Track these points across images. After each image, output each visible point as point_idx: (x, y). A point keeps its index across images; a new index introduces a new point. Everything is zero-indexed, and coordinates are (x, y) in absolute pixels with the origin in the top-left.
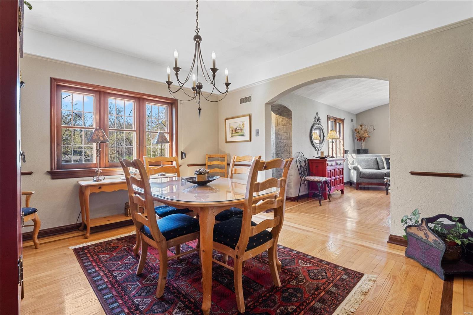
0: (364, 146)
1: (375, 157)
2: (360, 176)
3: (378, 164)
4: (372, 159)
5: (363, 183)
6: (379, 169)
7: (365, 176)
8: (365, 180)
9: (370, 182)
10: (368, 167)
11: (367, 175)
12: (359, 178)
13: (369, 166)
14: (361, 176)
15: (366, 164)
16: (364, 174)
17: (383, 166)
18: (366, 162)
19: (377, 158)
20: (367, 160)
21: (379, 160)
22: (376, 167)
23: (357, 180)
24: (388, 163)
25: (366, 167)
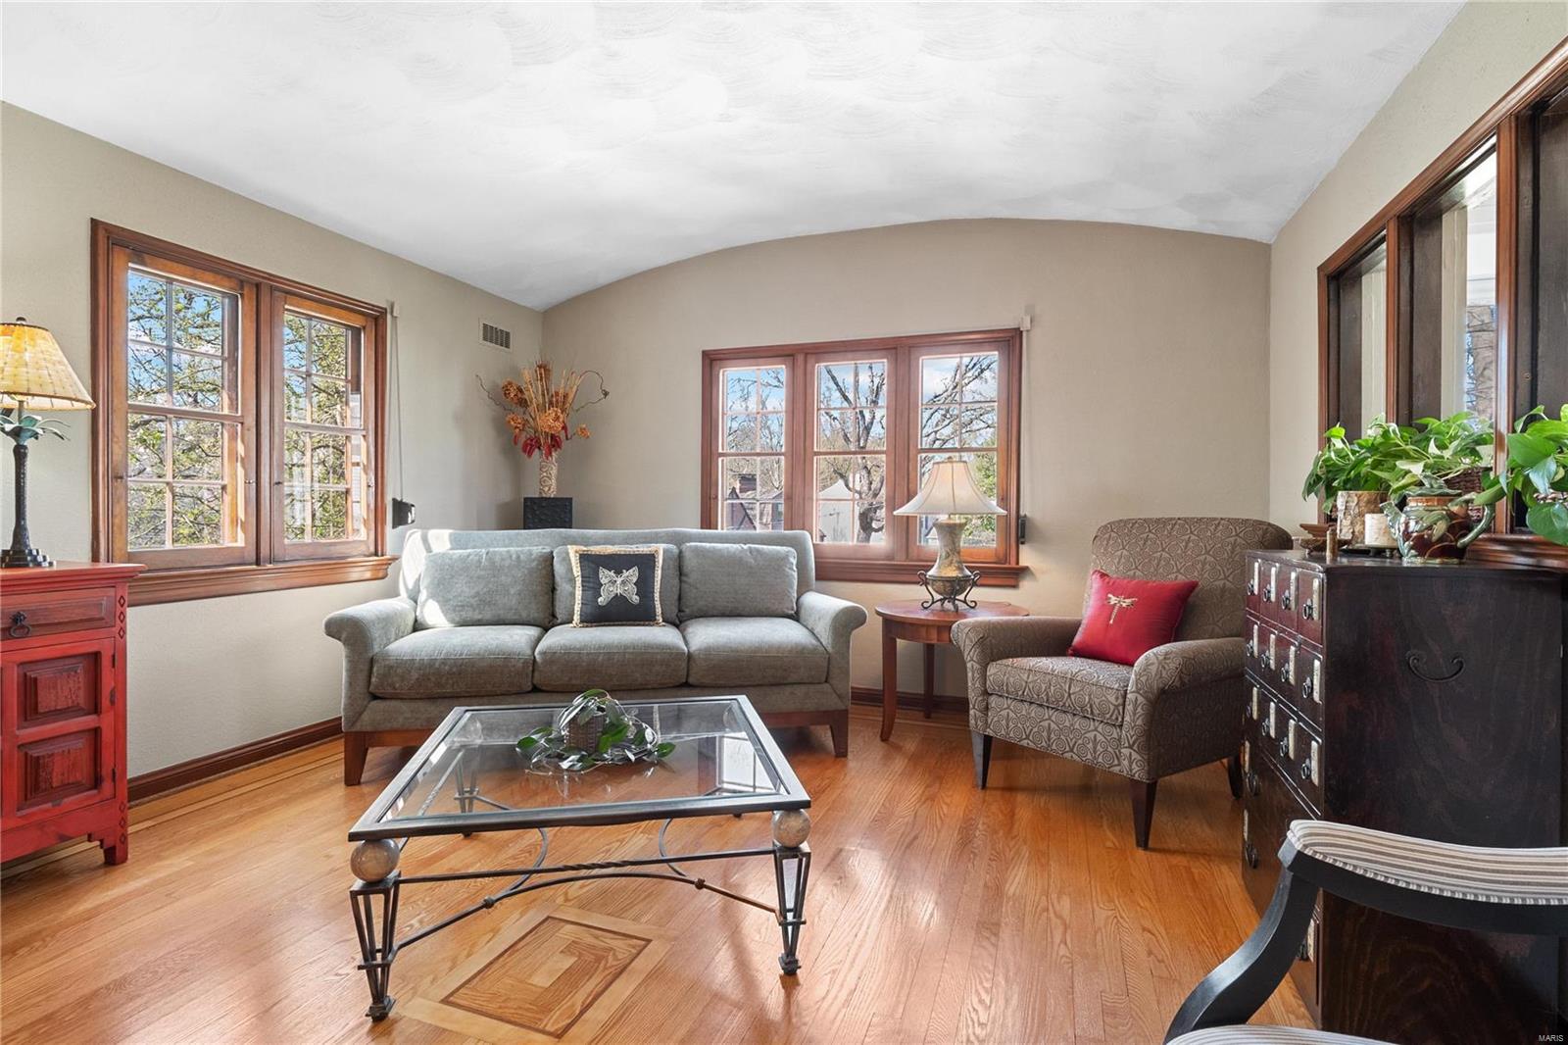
1: (547, 550)
2: (368, 682)
3: (553, 589)
4: (523, 558)
6: (553, 622)
8: (404, 715)
10: (487, 613)
11: (414, 674)
13: (495, 603)
14: (372, 688)
16: (391, 671)
18: (479, 577)
19: (555, 550)
20: (491, 565)
21: (559, 569)
22: (534, 610)
24: (592, 585)
25: (474, 610)
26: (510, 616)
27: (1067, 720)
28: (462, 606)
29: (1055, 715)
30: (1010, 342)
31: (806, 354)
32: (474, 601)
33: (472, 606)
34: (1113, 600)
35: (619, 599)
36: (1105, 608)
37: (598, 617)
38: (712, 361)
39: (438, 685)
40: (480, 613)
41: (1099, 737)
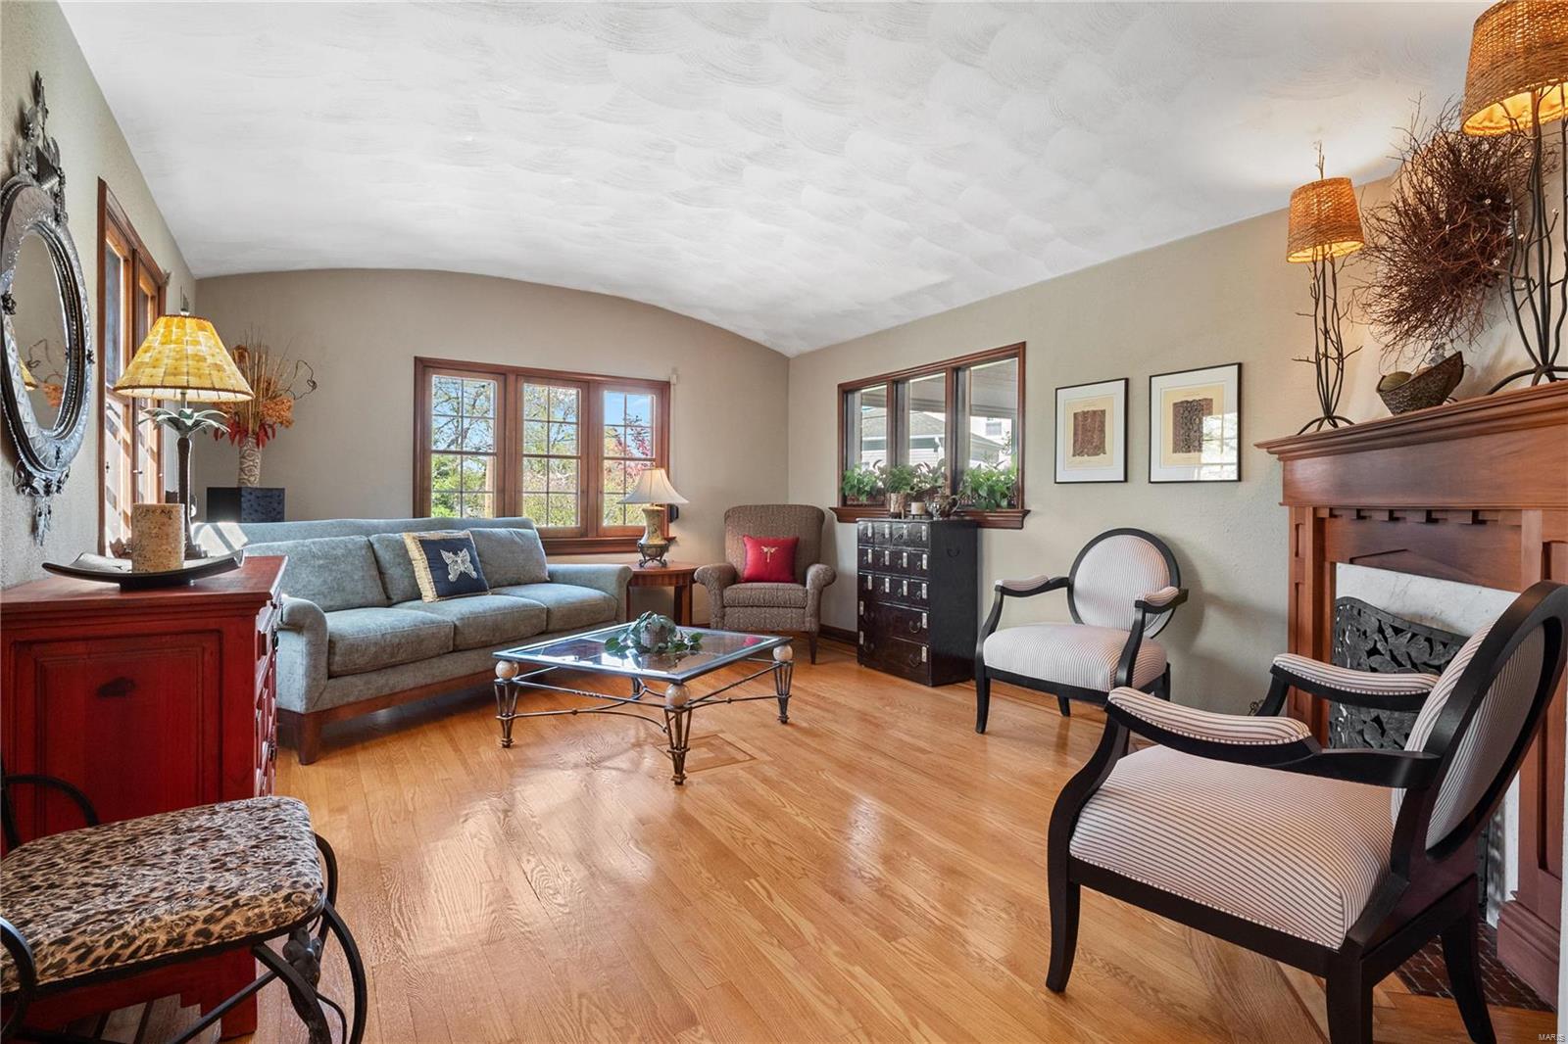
0: (257, 472)
1: (366, 539)
2: (329, 664)
3: (381, 573)
4: (350, 546)
5: (349, 705)
6: (389, 602)
7: (361, 661)
8: (357, 688)
9: (386, 691)
10: (338, 601)
11: (373, 649)
12: (324, 682)
13: (341, 589)
14: (335, 668)
15: (325, 582)
16: (355, 647)
17: (405, 583)
18: (320, 567)
19: (371, 539)
20: (325, 556)
21: (385, 556)
22: (376, 593)
23: (311, 694)
24: (437, 566)
25: (325, 597)
26: (358, 600)
27: (775, 611)
28: (314, 595)
29: (768, 610)
30: (662, 389)
31: (517, 375)
32: (324, 589)
33: (323, 594)
34: (766, 550)
35: (463, 575)
36: (761, 556)
37: (449, 590)
38: (424, 367)
39: (392, 655)
40: (331, 600)
41: (794, 615)
